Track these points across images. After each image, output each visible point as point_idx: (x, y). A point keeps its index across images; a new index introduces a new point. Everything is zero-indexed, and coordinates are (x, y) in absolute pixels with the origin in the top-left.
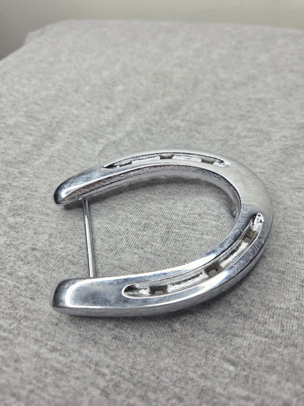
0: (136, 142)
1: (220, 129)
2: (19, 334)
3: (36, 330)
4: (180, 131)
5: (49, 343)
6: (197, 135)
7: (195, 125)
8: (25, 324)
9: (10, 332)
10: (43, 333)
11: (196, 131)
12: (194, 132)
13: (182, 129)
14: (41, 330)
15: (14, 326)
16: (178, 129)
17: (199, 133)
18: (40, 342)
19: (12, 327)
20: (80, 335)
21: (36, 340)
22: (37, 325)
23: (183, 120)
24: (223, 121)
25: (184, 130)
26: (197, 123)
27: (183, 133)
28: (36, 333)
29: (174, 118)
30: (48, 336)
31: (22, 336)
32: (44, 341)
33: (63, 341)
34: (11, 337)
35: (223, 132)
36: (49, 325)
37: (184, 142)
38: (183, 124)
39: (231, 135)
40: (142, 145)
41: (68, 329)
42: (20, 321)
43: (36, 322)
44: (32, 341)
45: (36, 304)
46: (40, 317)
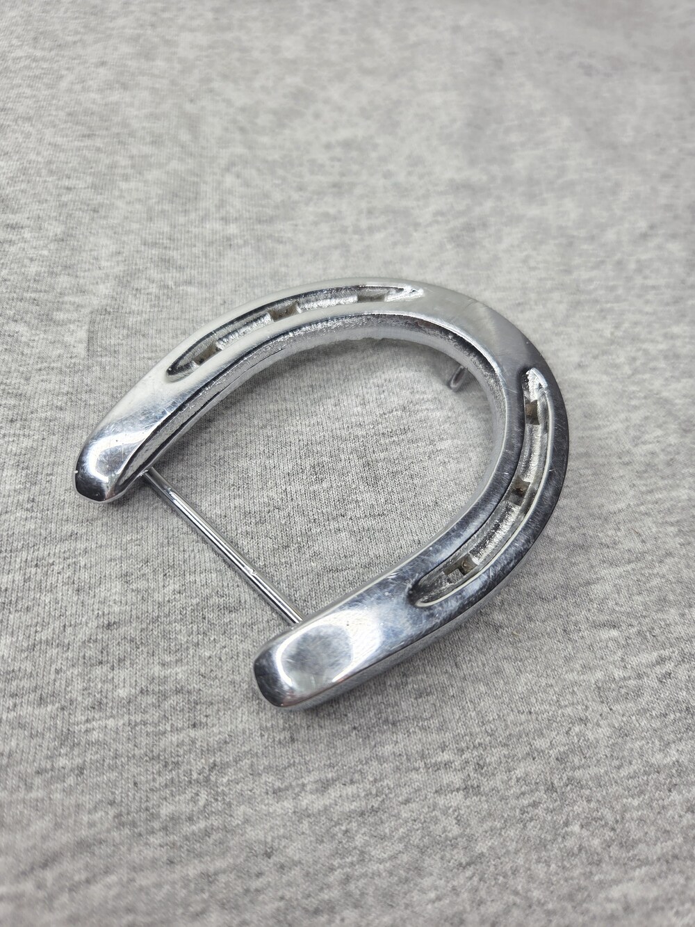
0: (158, 298)
1: (316, 224)
2: (230, 805)
3: (260, 775)
4: (239, 247)
5: (306, 782)
6: (281, 248)
7: (259, 226)
8: (225, 780)
9: (205, 812)
10: (279, 771)
11: (270, 236)
12: (270, 243)
13: (240, 242)
14: (268, 769)
15: (203, 797)
16: (228, 242)
17: (280, 241)
18: (287, 789)
19: (201, 803)
20: (355, 728)
22: (252, 765)
23: (225, 220)
24: (307, 204)
25: (246, 243)
26: (260, 221)
27: (248, 250)
28: (262, 781)
29: (203, 219)
30: (292, 770)
31: (239, 804)
32: (294, 784)
33: (330, 759)
34: (216, 821)
35: (325, 228)
36: (278, 751)
37: (264, 268)
38: (232, 229)
39: (344, 230)
40: (177, 300)
41: (323, 734)
42: (207, 780)
43: (246, 763)
44: (270, 799)
45: (215, 730)
46: (246, 748)
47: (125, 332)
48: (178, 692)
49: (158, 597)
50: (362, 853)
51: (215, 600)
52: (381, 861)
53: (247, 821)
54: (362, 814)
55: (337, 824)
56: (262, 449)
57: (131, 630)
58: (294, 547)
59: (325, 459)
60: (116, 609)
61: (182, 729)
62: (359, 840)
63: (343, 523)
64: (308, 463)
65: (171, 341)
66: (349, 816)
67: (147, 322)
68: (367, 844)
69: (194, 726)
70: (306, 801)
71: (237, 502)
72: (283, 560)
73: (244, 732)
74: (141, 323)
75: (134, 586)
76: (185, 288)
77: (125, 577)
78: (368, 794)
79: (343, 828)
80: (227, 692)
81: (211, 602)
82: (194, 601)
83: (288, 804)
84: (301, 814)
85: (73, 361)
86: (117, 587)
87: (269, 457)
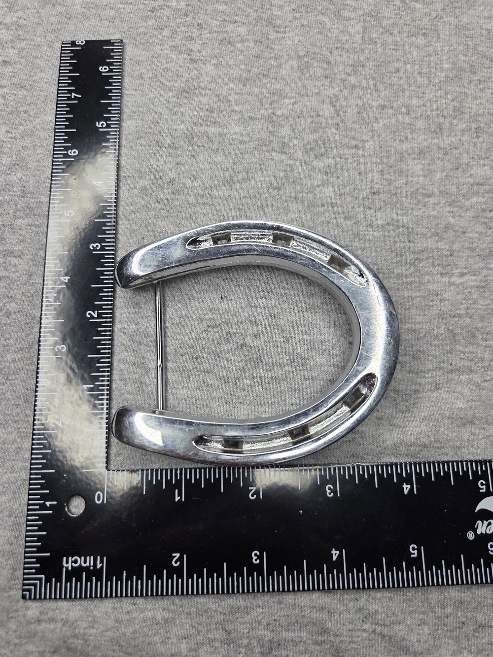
2: (422, 275)
8: (421, 265)
10: (444, 267)
21: (443, 275)
31: (426, 275)
43: (431, 260)
44: (439, 276)
45: (418, 245)
46: (431, 255)
47: (381, 30)
48: (403, 227)
49: (396, 184)
50: (475, 301)
51: (421, 190)
52: (483, 305)
53: (429, 282)
54: (477, 287)
55: (466, 289)
56: (451, 113)
57: (384, 197)
58: (461, 170)
59: (482, 125)
60: (377, 186)
61: (404, 242)
62: (475, 296)
63: (487, 162)
64: (474, 126)
65: (405, 39)
66: (472, 287)
67: (393, 25)
68: (477, 298)
69: (410, 241)
70: (453, 279)
71: (436, 141)
72: (455, 175)
73: (431, 249)
74: (389, 25)
75: (385, 177)
76: (414, 3)
77: (381, 172)
78: (481, 281)
79: (468, 291)
80: (425, 231)
81: (419, 192)
82: (412, 190)
83: (446, 279)
84: (451, 284)
85: (354, 45)
86: (377, 176)
87: (454, 119)
